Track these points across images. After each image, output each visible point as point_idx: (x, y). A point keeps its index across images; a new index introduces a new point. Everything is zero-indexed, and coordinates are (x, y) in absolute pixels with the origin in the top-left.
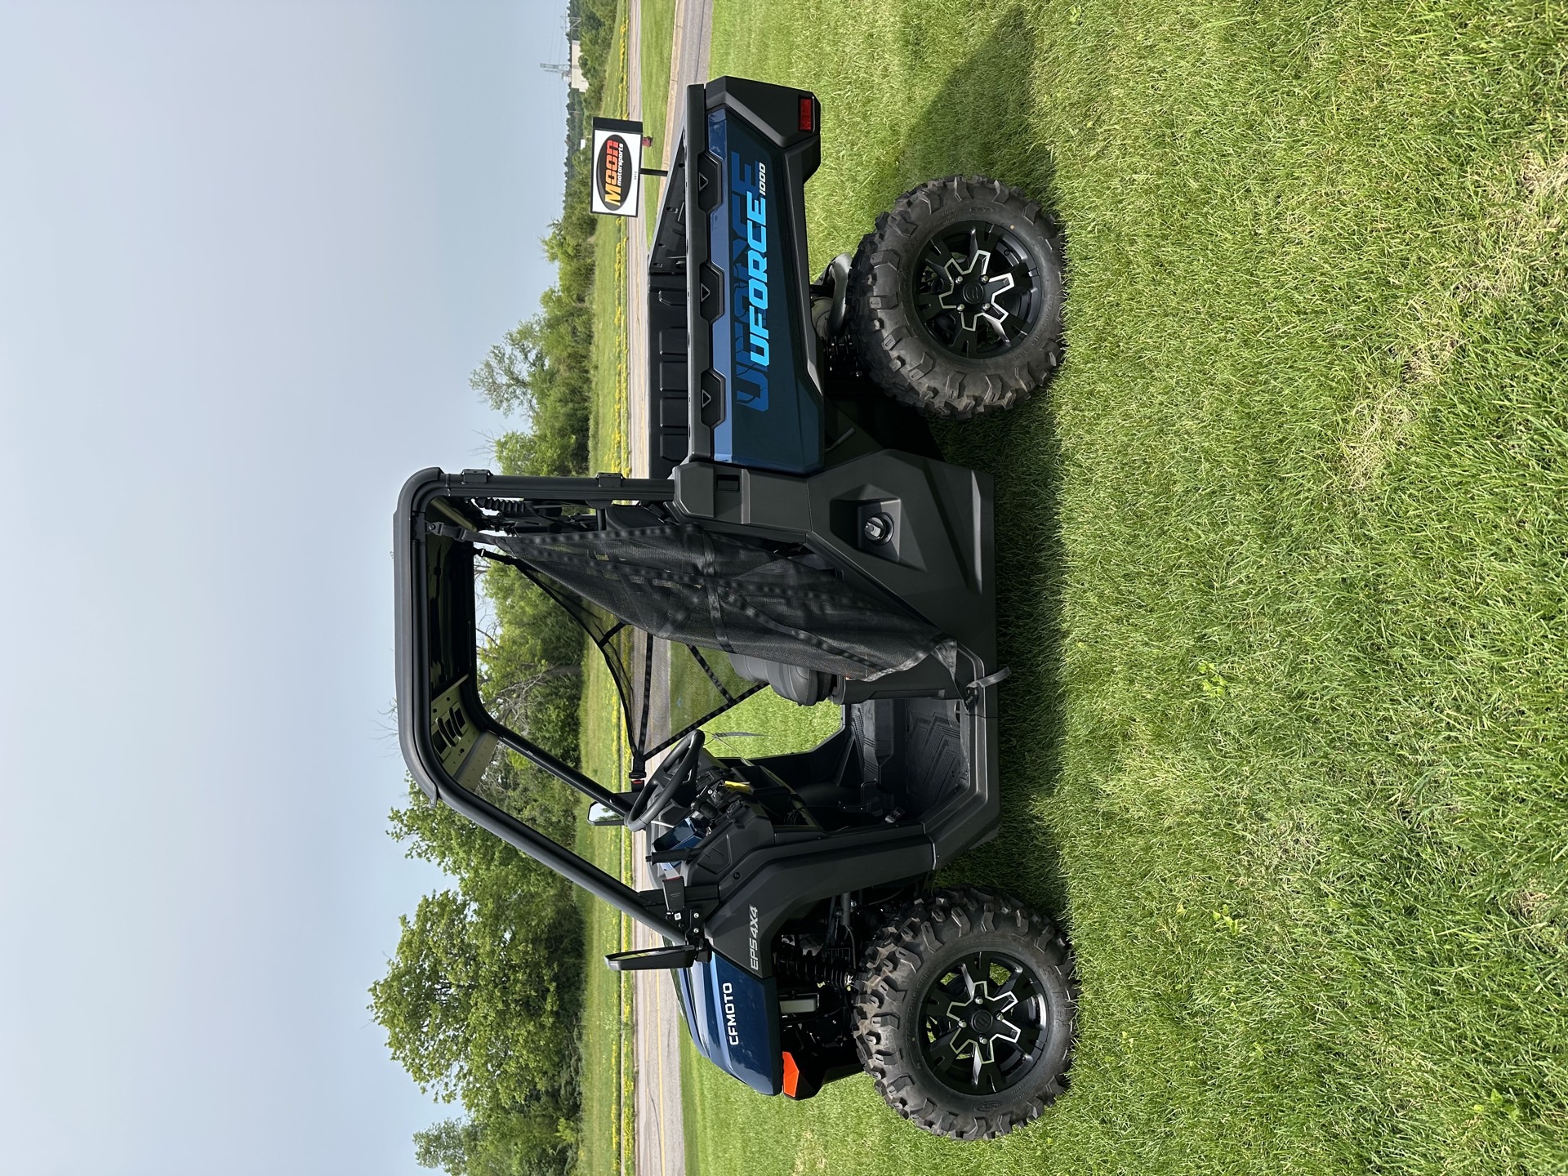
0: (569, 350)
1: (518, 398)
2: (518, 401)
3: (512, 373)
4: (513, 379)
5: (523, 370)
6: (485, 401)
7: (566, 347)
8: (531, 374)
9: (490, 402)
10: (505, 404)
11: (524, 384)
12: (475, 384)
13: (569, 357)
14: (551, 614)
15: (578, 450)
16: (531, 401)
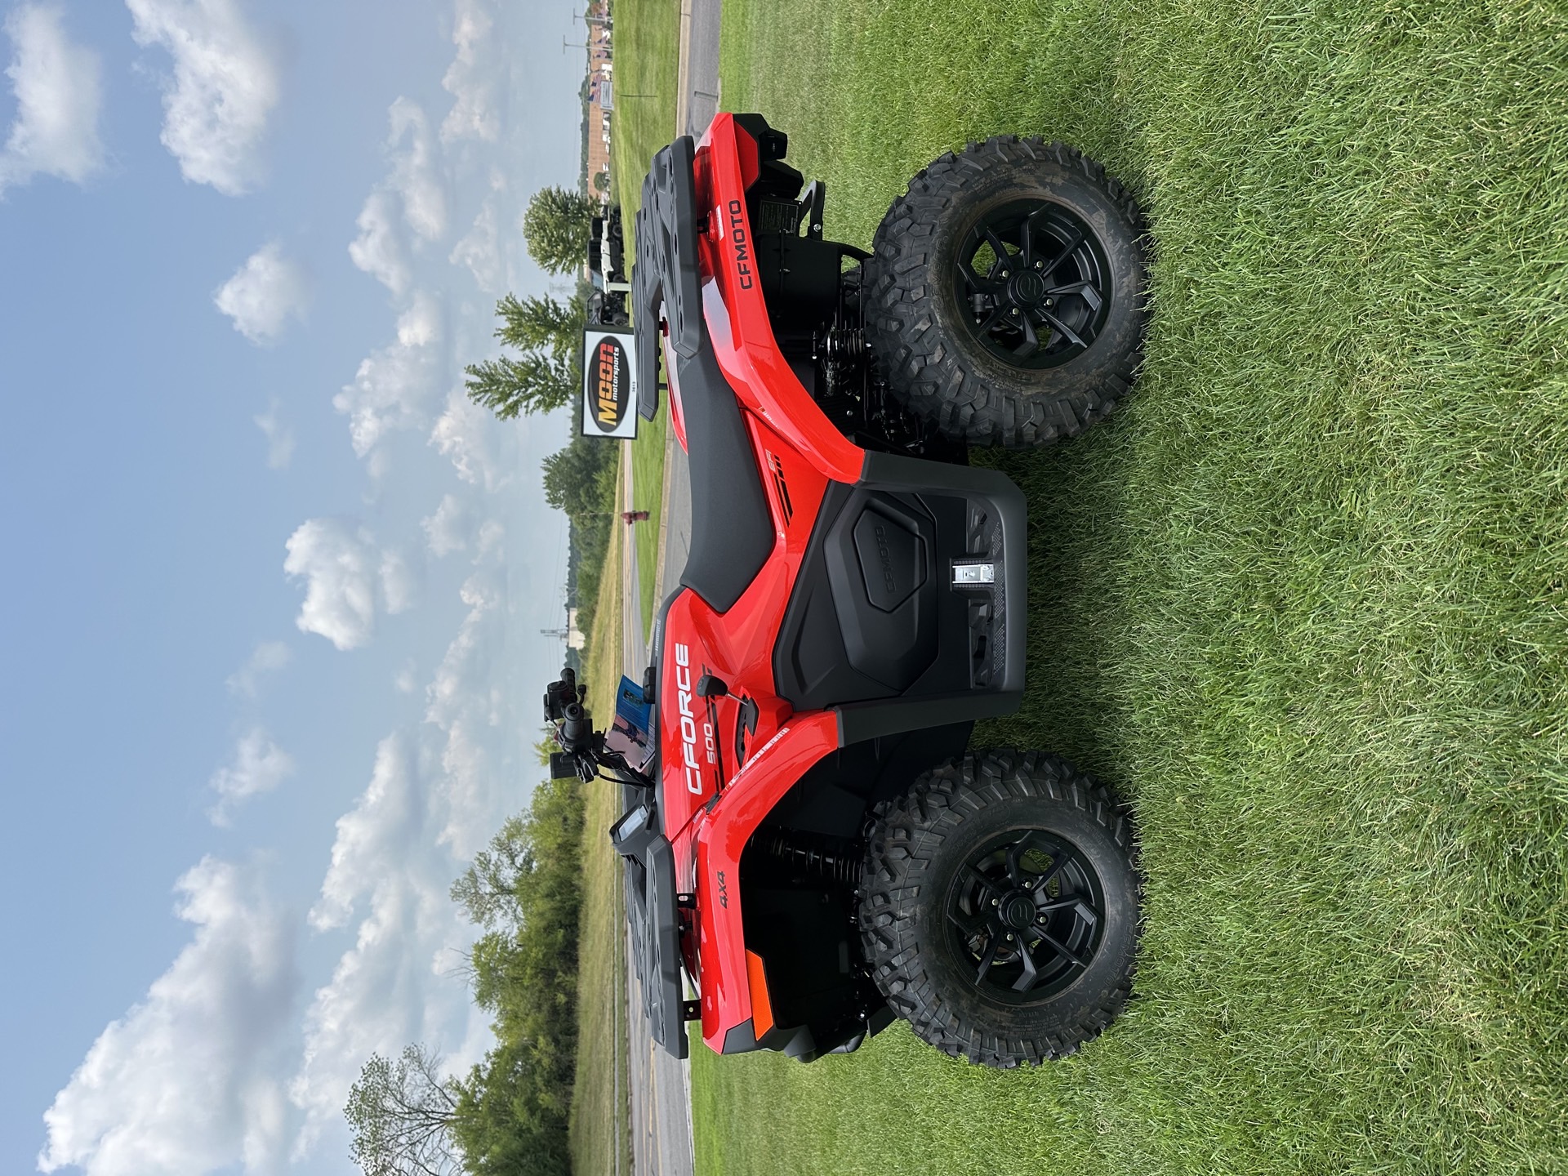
0: (559, 840)
1: (502, 908)
2: (501, 912)
3: (497, 880)
4: (497, 887)
5: (509, 876)
6: (466, 913)
7: (556, 838)
8: (517, 880)
9: (471, 916)
10: (487, 917)
11: (510, 892)
12: (456, 895)
13: (559, 848)
14: (528, 1151)
15: (566, 947)
16: (515, 910)
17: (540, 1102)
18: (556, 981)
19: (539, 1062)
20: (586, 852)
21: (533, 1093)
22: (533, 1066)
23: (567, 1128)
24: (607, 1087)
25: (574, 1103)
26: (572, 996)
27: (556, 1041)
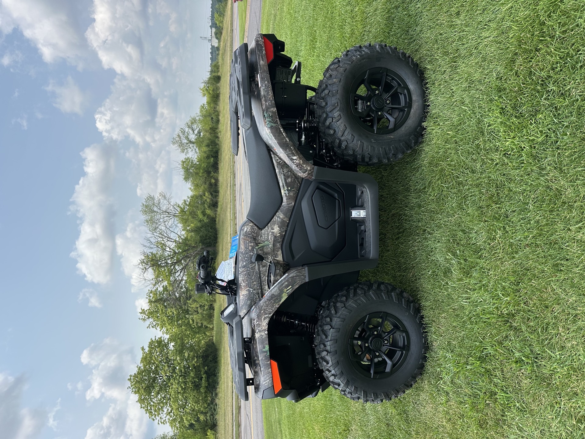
2: (190, 150)
3: (188, 139)
4: (188, 141)
5: (193, 137)
7: (209, 125)
8: (195, 139)
9: (180, 150)
10: (186, 151)
11: (193, 143)
12: (174, 143)
13: (210, 129)
14: (203, 227)
15: (214, 164)
16: (196, 149)
17: (207, 212)
18: (211, 175)
19: (206, 200)
20: (220, 132)
21: (204, 210)
22: (204, 201)
23: (216, 221)
24: (229, 210)
25: (218, 213)
26: (217, 180)
27: (212, 194)
